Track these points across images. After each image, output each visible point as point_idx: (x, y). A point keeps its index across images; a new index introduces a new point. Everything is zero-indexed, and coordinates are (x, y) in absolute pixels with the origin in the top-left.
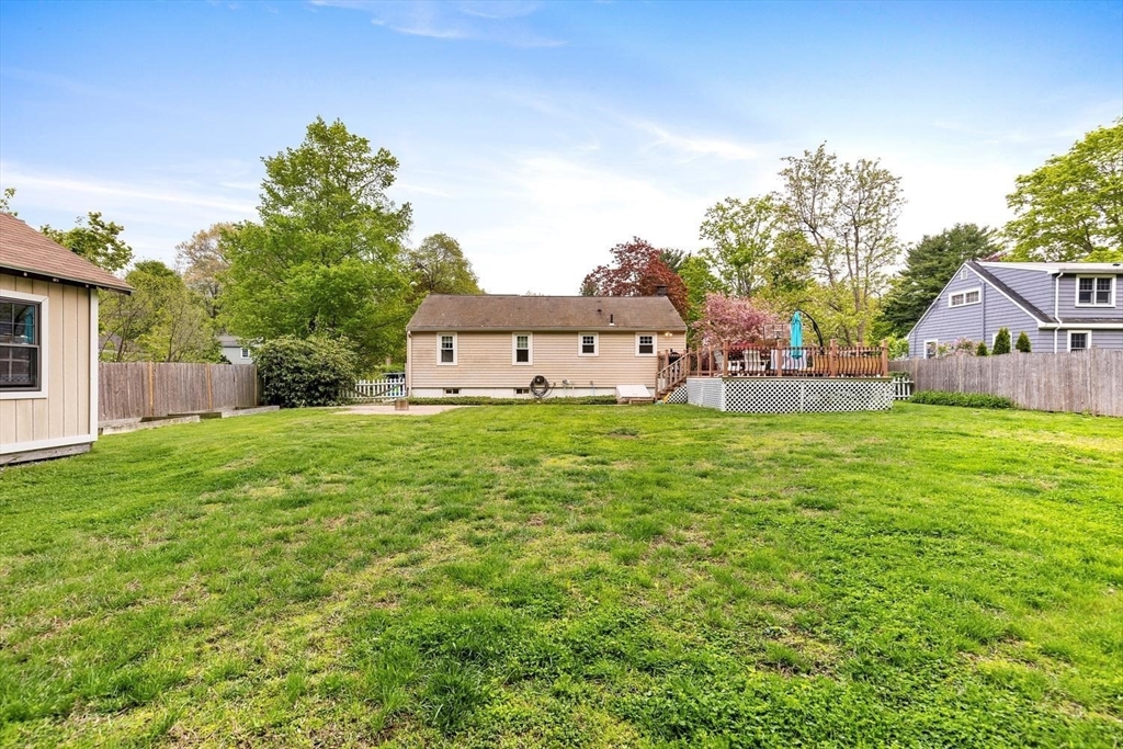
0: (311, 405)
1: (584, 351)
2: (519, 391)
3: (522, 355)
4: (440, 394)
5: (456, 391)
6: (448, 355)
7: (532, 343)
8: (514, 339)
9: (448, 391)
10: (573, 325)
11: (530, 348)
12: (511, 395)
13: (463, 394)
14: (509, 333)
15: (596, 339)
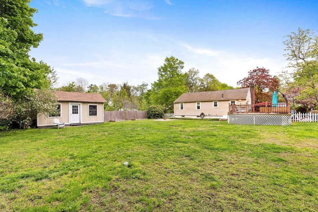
0: (154, 118)
1: (214, 106)
2: (198, 116)
3: (199, 108)
4: (181, 117)
5: (184, 116)
6: (182, 108)
7: (201, 104)
8: (196, 103)
9: (182, 116)
10: (212, 99)
11: (200, 106)
12: (196, 117)
13: (185, 117)
14: (195, 102)
15: (218, 103)
